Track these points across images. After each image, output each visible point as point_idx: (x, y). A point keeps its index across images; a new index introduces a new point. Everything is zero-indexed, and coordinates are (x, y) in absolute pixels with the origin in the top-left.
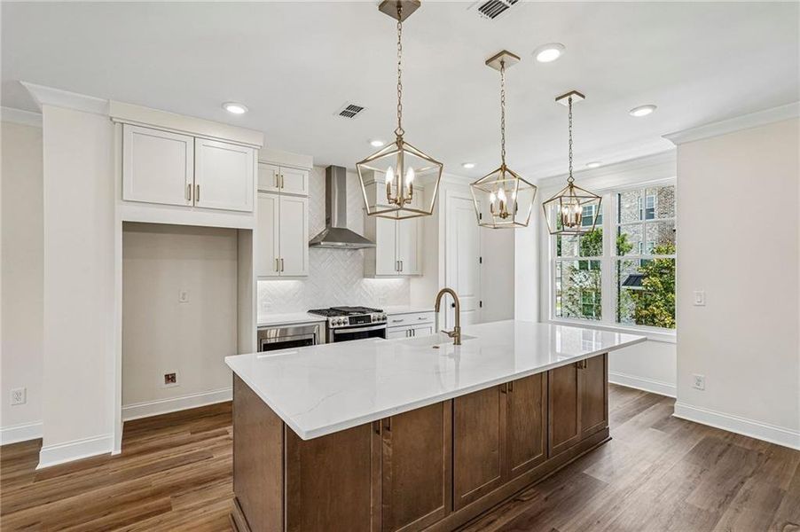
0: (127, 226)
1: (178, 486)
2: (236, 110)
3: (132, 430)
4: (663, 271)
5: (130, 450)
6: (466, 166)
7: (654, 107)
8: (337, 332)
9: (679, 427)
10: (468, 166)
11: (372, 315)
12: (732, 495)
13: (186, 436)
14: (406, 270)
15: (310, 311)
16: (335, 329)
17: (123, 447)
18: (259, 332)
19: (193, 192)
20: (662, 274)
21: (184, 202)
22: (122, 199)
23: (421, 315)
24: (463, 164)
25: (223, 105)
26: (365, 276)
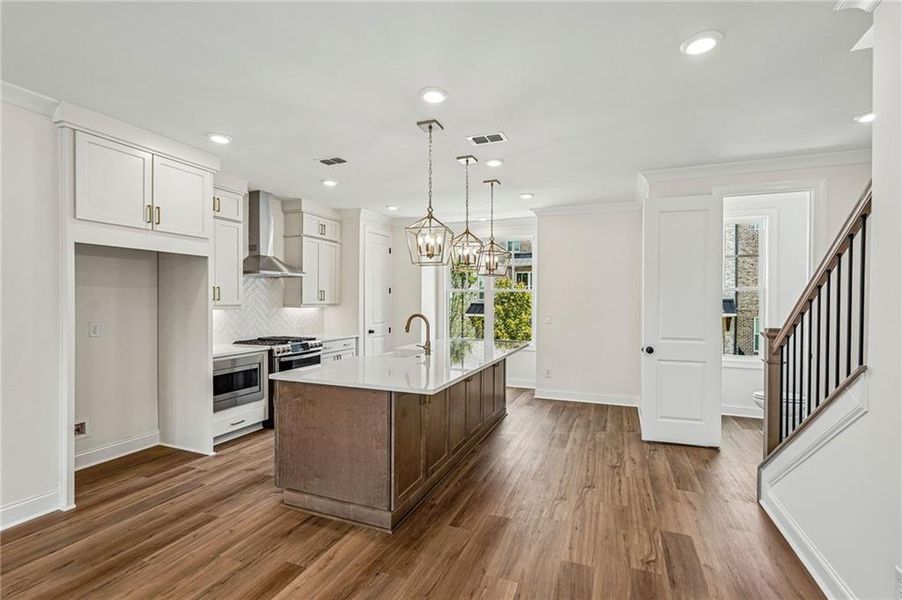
0: (81, 249)
1: (197, 506)
2: (220, 140)
3: (86, 479)
4: (504, 300)
5: (85, 502)
6: (390, 208)
7: (532, 195)
8: (282, 359)
9: (539, 403)
10: (391, 208)
11: (310, 342)
12: (571, 427)
13: (142, 480)
14: (327, 301)
15: (236, 343)
16: (280, 357)
17: (77, 500)
18: (214, 363)
19: (153, 215)
20: (503, 303)
21: (143, 225)
22: (75, 217)
23: (344, 342)
24: (387, 206)
25: (208, 134)
26: (284, 306)
